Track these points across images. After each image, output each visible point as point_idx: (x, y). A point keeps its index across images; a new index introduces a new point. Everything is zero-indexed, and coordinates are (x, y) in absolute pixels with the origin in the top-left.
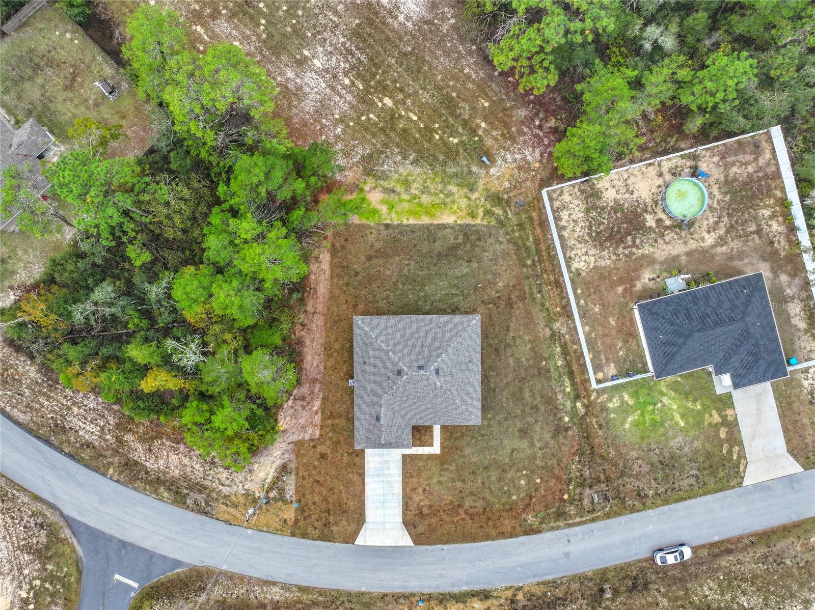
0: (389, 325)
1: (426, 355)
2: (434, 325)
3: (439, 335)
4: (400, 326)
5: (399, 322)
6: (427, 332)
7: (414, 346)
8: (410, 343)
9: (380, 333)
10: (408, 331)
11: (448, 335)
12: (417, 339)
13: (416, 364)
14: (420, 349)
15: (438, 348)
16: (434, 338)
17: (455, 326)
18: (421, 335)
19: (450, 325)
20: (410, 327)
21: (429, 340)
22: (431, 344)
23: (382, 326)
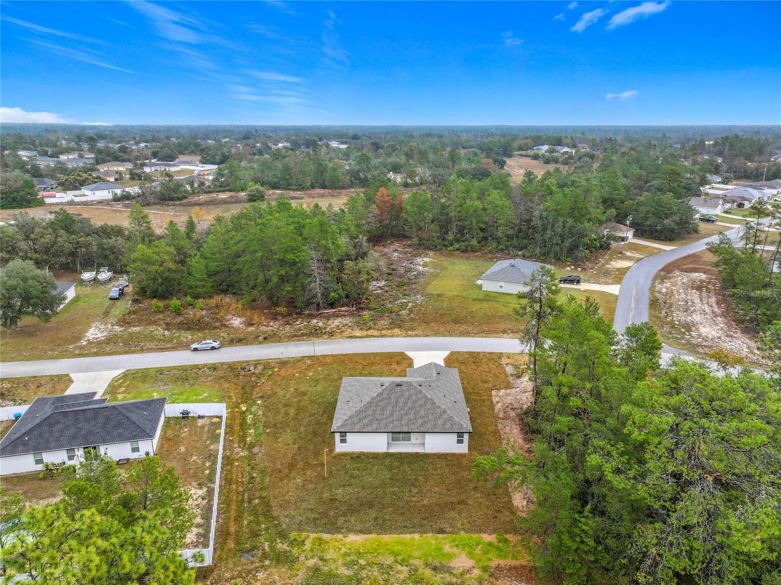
0: (433, 423)
1: (394, 395)
2: (384, 422)
3: (378, 412)
4: (420, 421)
5: (422, 425)
6: (392, 415)
7: (406, 403)
8: (410, 405)
9: (441, 415)
10: (412, 416)
11: (370, 412)
12: (402, 409)
13: (404, 387)
14: (400, 400)
15: (380, 401)
16: (384, 409)
17: (360, 420)
18: (397, 413)
19: (366, 421)
20: (410, 420)
21: (389, 408)
22: (387, 405)
23: (440, 422)
